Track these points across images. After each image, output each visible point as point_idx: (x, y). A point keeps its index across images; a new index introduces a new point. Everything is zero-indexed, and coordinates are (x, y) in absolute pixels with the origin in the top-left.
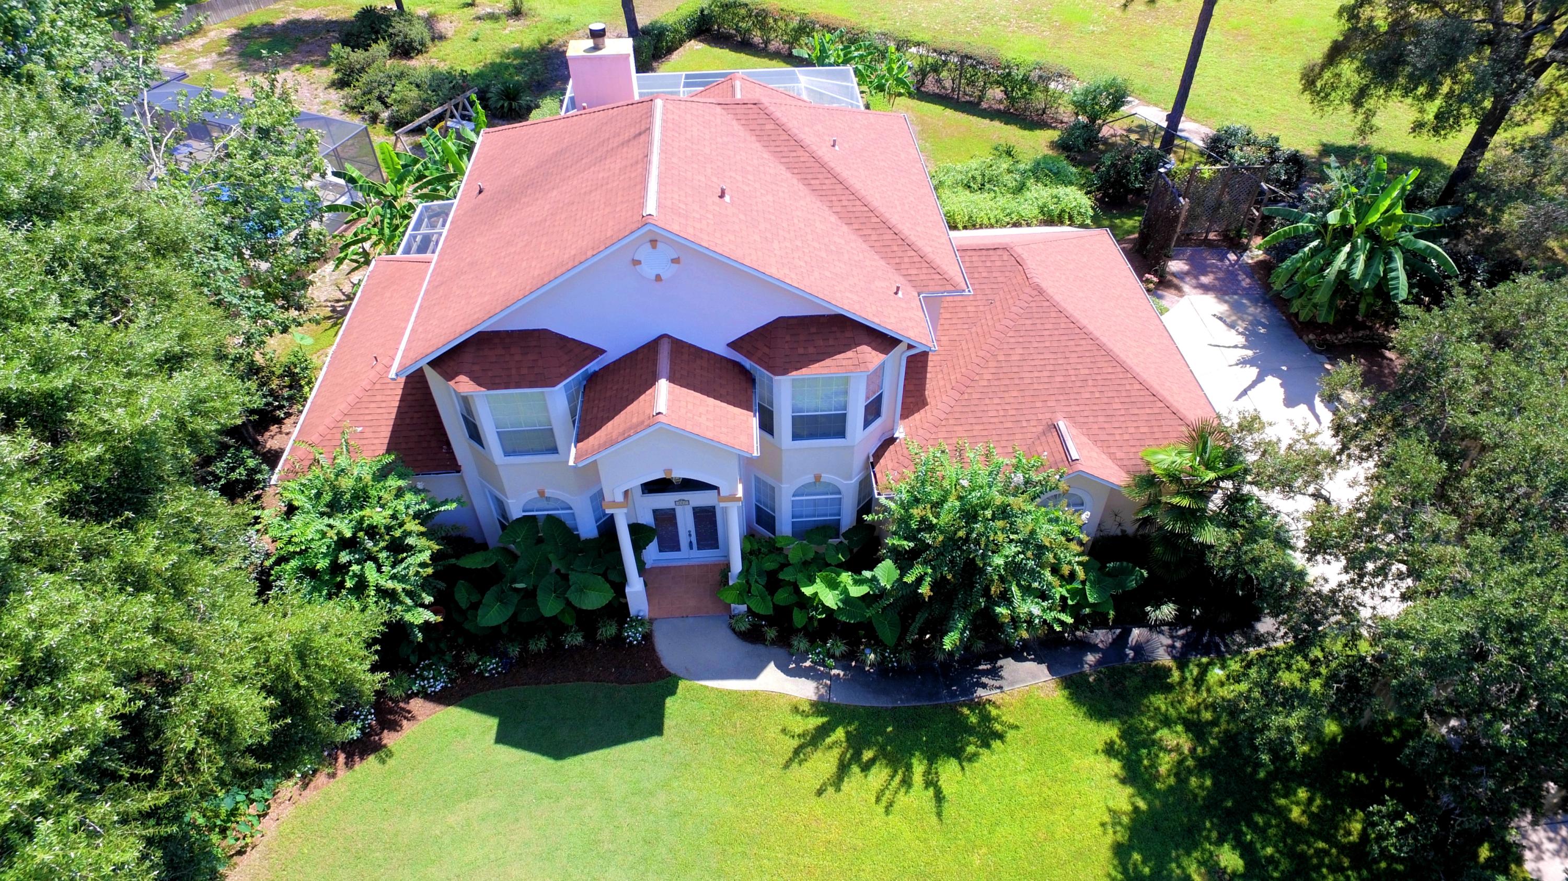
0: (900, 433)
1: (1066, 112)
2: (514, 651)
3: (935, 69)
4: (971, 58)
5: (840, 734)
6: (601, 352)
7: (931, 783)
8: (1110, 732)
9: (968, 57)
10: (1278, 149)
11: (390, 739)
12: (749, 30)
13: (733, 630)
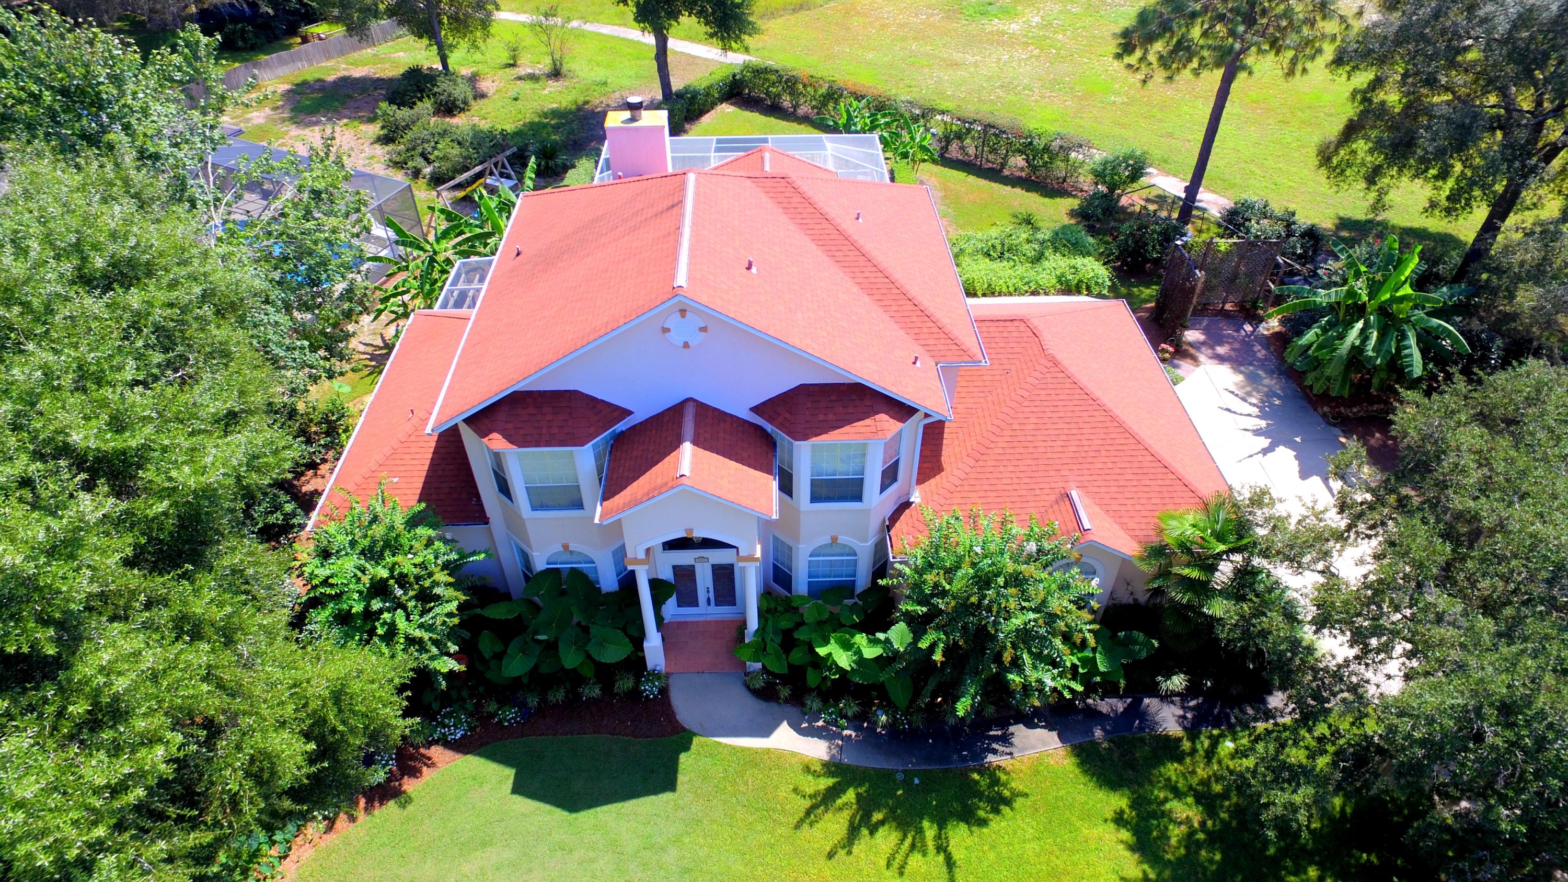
0: (916, 498)
1: (1086, 181)
2: (533, 701)
3: (959, 136)
4: (994, 127)
5: (850, 795)
6: (629, 413)
7: (942, 848)
8: (1119, 801)
9: (991, 126)
10: (1294, 223)
11: (410, 786)
12: (779, 96)
13: (748, 687)
